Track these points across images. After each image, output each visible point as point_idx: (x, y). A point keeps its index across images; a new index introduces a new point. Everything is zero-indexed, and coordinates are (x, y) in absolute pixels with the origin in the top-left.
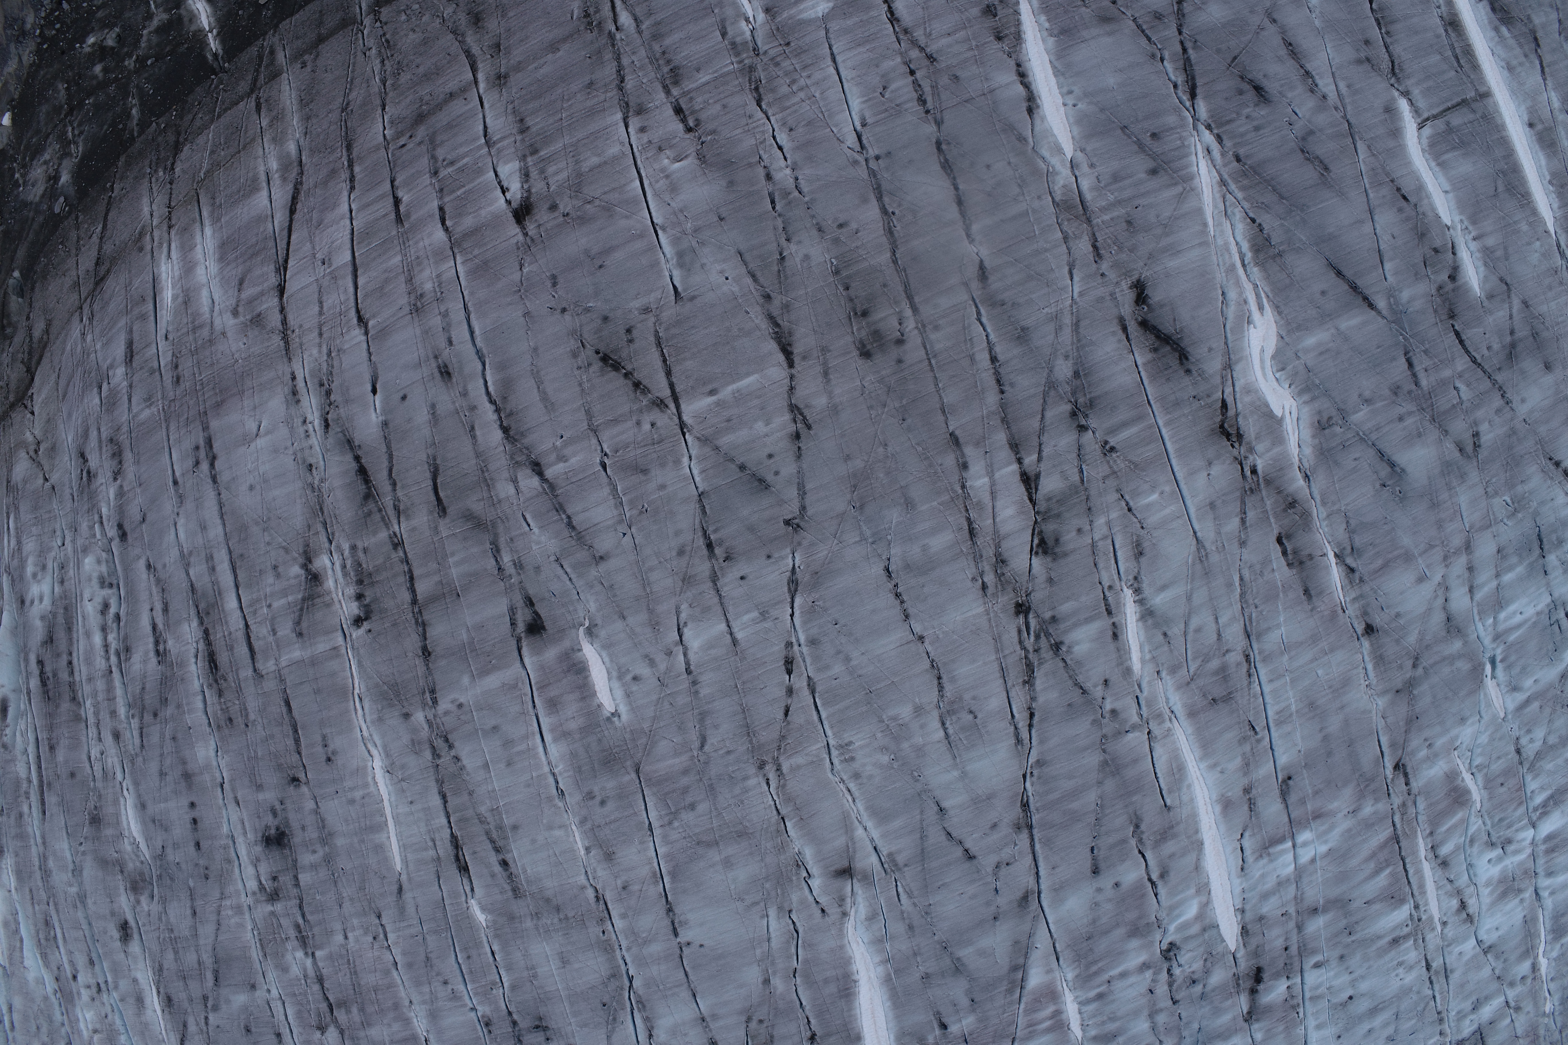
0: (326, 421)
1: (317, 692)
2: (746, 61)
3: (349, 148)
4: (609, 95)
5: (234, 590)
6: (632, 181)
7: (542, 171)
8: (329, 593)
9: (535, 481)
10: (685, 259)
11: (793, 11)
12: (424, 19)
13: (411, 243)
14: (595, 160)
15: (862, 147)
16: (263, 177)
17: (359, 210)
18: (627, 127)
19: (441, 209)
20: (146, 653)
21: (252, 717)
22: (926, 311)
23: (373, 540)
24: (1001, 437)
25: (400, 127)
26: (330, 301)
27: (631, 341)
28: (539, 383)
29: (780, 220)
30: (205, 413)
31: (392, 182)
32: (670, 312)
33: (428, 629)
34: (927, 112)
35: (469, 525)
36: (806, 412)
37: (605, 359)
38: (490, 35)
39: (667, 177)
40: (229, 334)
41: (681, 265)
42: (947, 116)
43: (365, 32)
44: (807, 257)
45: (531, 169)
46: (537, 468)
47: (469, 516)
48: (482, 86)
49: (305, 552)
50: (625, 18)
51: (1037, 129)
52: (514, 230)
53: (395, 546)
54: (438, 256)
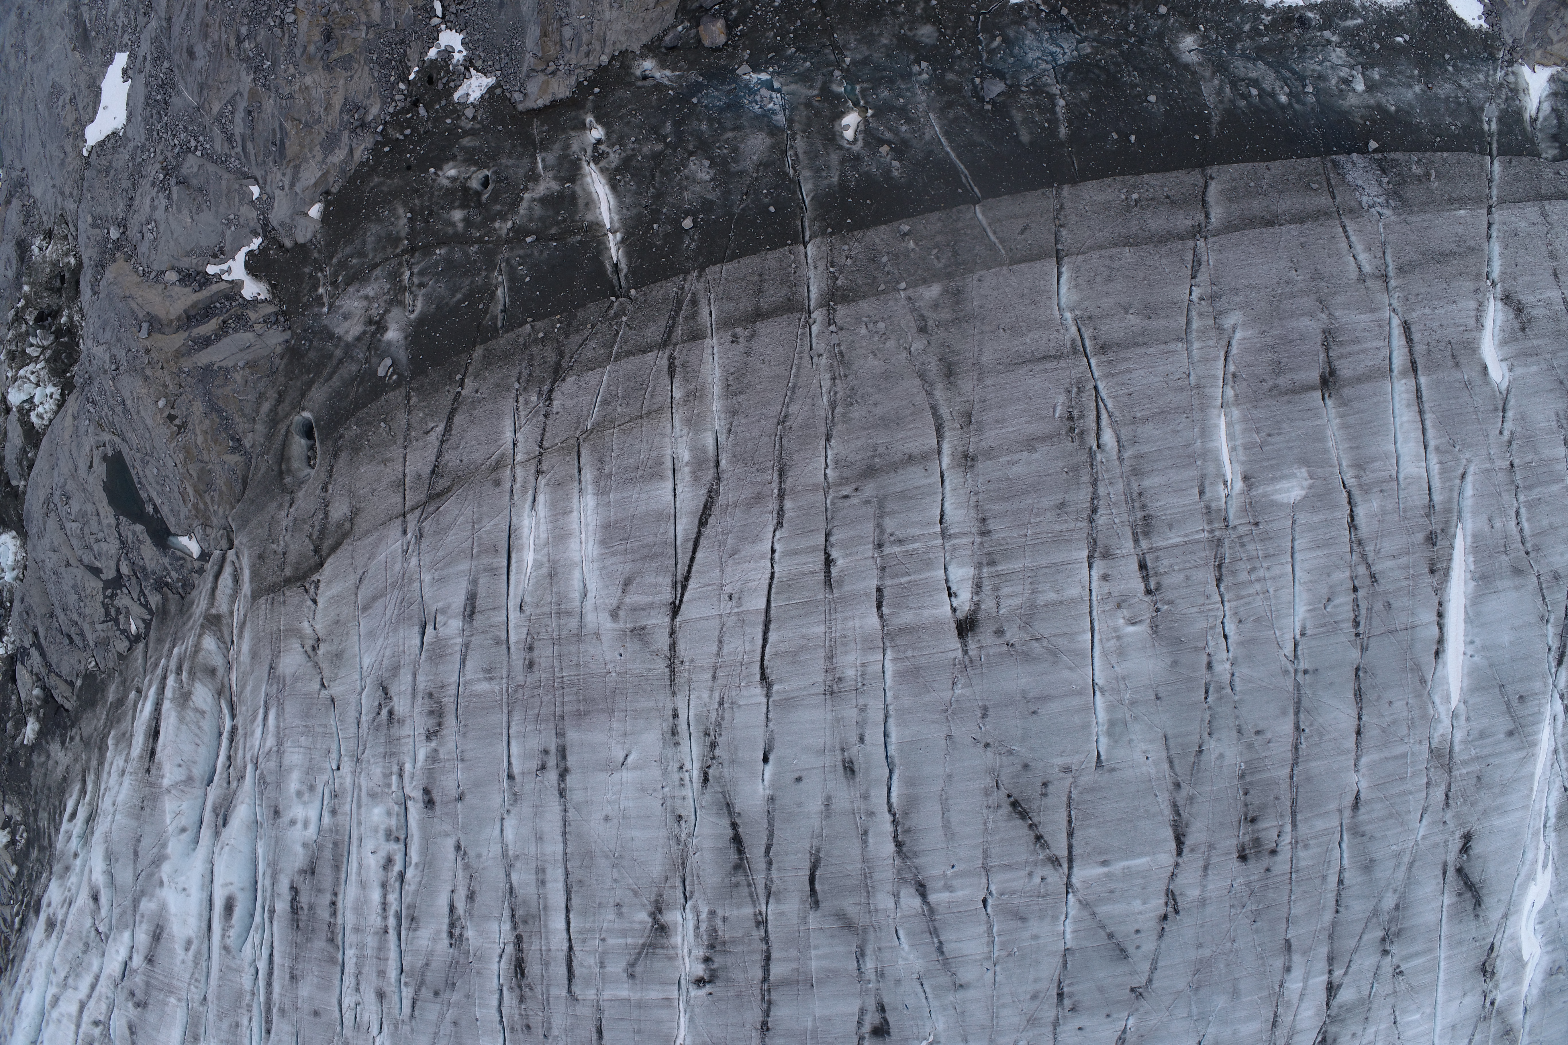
0: (706, 774)
1: (638, 1032)
2: (1217, 533)
3: (782, 473)
4: (1080, 524)
5: (564, 912)
6: (1084, 631)
7: (996, 588)
8: (675, 948)
9: (917, 902)
10: (1116, 728)
11: (1269, 489)
12: (888, 344)
13: (838, 616)
14: (1052, 596)
15: (1296, 656)
16: (669, 465)
17: (784, 555)
18: (1090, 567)
19: (879, 590)
20: (438, 932)
21: (555, 1032)
22: (1303, 829)
23: (736, 912)
24: (1323, 951)
25: (846, 472)
26: (732, 646)
27: (1044, 795)
28: (945, 810)
29: (1208, 713)
30: (562, 717)
31: (827, 535)
32: (1088, 778)
33: (773, 1008)
34: (1357, 635)
35: (840, 924)
36: (1179, 899)
37: (1015, 804)
38: (963, 399)
39: (1118, 638)
40: (604, 639)
41: (1110, 734)
42: (1373, 644)
43: (815, 328)
44: (1221, 756)
45: (985, 582)
46: (922, 890)
47: (841, 916)
48: (946, 460)
49: (657, 902)
50: (1108, 437)
51: (1438, 674)
52: (954, 642)
53: (758, 924)
54: (868, 643)
